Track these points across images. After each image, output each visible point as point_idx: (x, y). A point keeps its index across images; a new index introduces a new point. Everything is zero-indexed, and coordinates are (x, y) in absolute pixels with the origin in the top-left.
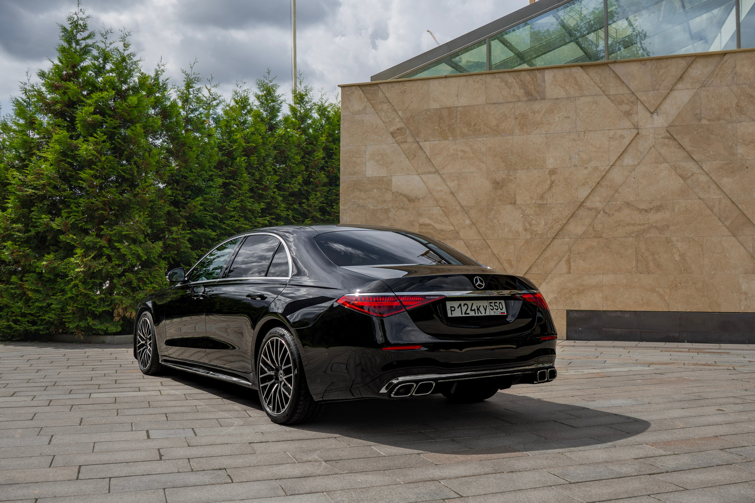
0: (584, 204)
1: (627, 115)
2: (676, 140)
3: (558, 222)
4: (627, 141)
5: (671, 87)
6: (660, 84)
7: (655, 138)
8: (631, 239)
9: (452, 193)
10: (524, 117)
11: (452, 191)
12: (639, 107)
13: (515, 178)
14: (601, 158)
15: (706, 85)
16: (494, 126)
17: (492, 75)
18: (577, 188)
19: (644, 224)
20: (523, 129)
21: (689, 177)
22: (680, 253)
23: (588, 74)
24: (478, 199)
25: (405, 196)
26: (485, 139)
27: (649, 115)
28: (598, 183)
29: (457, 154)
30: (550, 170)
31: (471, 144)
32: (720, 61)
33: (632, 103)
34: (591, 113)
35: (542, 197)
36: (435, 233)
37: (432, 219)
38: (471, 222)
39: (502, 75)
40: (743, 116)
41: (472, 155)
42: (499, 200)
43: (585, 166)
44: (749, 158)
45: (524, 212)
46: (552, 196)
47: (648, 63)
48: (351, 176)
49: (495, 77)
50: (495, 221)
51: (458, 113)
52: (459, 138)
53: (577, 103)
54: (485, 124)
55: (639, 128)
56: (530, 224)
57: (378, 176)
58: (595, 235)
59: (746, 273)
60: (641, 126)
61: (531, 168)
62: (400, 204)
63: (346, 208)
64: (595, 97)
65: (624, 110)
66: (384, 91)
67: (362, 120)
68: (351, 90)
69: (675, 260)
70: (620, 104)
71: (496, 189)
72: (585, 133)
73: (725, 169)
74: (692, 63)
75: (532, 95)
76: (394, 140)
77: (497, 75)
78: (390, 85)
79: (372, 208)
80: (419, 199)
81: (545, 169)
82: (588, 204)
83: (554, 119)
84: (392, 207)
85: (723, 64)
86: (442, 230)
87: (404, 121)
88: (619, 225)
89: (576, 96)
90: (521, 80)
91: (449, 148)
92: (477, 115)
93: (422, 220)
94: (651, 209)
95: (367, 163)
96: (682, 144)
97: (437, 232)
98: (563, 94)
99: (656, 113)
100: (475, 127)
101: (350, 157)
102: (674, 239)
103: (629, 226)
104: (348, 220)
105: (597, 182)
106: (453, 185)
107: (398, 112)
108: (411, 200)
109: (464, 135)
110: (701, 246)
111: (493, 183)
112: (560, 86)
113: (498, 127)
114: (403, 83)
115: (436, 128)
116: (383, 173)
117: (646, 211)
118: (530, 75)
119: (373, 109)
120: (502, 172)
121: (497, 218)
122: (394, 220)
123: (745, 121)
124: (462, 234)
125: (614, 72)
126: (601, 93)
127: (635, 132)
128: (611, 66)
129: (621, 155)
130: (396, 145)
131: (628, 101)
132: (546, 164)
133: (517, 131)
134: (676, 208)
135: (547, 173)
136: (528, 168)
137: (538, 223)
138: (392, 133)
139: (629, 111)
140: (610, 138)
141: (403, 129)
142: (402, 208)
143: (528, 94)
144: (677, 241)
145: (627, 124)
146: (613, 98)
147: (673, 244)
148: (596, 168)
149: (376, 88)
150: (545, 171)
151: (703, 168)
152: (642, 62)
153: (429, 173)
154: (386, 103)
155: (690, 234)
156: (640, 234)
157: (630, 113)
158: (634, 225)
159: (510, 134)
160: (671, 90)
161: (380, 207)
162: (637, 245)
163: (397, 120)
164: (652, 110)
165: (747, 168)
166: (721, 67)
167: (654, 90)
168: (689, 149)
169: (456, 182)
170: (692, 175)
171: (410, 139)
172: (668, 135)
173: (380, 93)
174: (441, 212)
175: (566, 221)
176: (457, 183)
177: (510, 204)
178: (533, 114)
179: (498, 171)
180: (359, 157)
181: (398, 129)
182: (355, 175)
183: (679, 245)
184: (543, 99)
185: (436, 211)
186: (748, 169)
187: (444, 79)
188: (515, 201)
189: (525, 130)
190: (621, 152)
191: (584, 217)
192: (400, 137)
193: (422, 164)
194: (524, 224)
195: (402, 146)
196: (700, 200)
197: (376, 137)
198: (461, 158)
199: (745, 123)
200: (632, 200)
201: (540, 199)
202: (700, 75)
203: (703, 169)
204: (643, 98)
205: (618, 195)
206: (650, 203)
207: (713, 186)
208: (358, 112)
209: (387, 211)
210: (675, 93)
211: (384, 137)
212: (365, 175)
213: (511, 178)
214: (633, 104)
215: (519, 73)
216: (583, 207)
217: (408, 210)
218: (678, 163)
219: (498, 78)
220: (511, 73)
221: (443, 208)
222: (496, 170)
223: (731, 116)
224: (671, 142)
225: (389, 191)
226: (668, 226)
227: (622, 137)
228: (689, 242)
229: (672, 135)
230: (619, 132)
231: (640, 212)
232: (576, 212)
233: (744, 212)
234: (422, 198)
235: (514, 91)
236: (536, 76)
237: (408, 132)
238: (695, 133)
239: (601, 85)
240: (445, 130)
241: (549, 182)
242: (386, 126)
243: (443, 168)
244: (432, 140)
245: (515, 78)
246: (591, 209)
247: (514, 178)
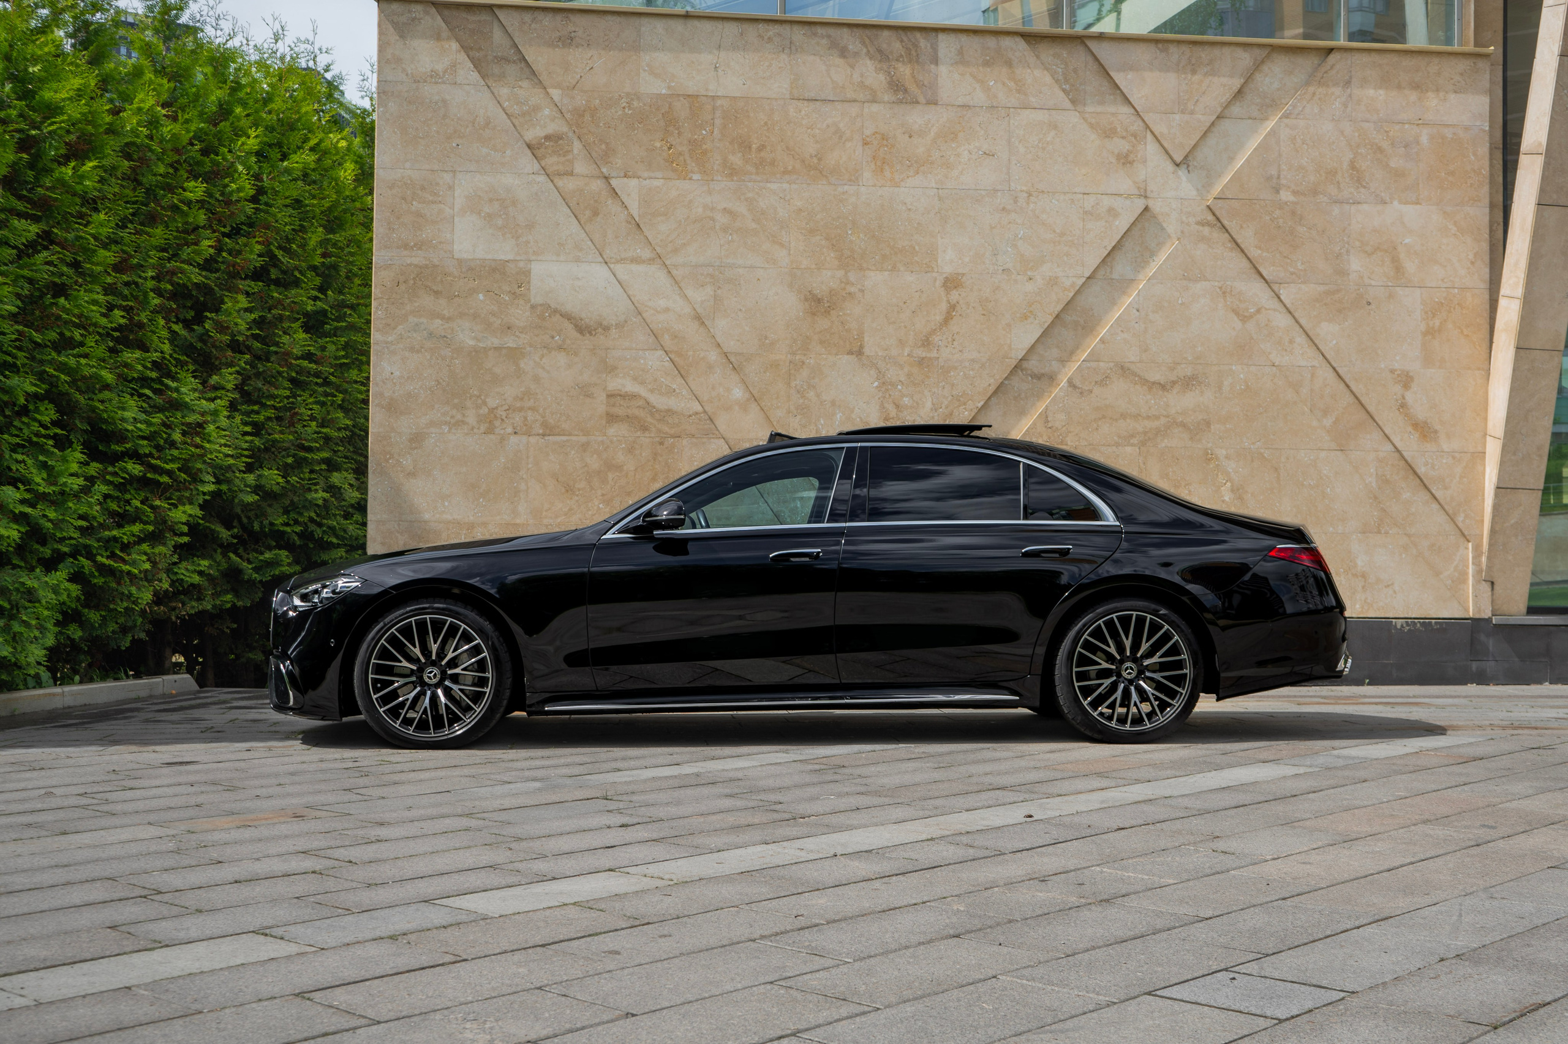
0: (1025, 364)
1: (1124, 164)
2: (1227, 230)
3: (965, 404)
4: (1122, 224)
5: (1219, 110)
6: (1197, 100)
7: (1182, 222)
8: (1129, 449)
9: (698, 318)
10: (885, 142)
11: (699, 310)
12: (1148, 147)
13: (863, 291)
14: (1065, 258)
15: (1290, 114)
16: (811, 156)
17: (806, 27)
18: (1009, 325)
19: (1157, 418)
20: (882, 170)
21: (1251, 317)
22: (1232, 486)
23: (1038, 57)
24: (766, 338)
25: (568, 317)
26: (786, 186)
27: (1170, 167)
28: (1057, 316)
29: (713, 219)
30: (946, 278)
31: (750, 195)
32: (1319, 65)
33: (1135, 136)
34: (1044, 149)
35: (926, 343)
36: (649, 419)
37: (642, 383)
38: (747, 395)
39: (831, 31)
40: (1362, 190)
41: (754, 225)
42: (822, 342)
43: (1029, 273)
44: (1373, 283)
45: (884, 376)
46: (950, 339)
47: (1173, 49)
48: (405, 253)
49: (815, 34)
50: (811, 394)
51: (718, 114)
52: (720, 178)
53: (1012, 122)
54: (788, 148)
55: (1148, 195)
56: (897, 406)
57: (490, 257)
58: (1049, 438)
59: (1364, 533)
60: (1152, 191)
61: (902, 269)
62: (553, 337)
63: (390, 339)
64: (1054, 112)
65: (1116, 152)
66: (510, 30)
67: (444, 101)
68: (410, 12)
69: (1223, 501)
70: (1109, 137)
71: (814, 314)
72: (1030, 195)
73: (1326, 304)
74: (1263, 62)
75: (906, 91)
76: (536, 166)
77: (820, 30)
78: (527, 17)
79: (472, 343)
80: (607, 329)
81: (935, 274)
82: (1033, 364)
83: (958, 155)
84: (531, 346)
85: (1326, 72)
86: (670, 412)
87: (568, 116)
88: (1104, 417)
89: (1009, 105)
90: (880, 51)
91: (690, 201)
92: (766, 124)
93: (616, 384)
94: (1174, 383)
95: (456, 219)
96: (1239, 241)
97: (657, 416)
98: (979, 97)
99: (1185, 166)
100: (763, 154)
101: (404, 199)
102: (1221, 453)
103: (1125, 419)
104: (397, 373)
105: (1056, 313)
106: (699, 296)
107: (550, 90)
108: (583, 329)
109: (732, 172)
110: (1276, 469)
111: (806, 300)
112: (974, 77)
113: (820, 159)
114: (565, 14)
115: (658, 144)
116: (504, 251)
117: (1163, 387)
118: (902, 41)
119: (475, 75)
120: (829, 273)
121: (814, 387)
122: (536, 379)
123: (1366, 203)
124: (722, 422)
125: (1096, 59)
126: (1067, 104)
127: (1140, 204)
128: (1092, 45)
129: (1109, 254)
130: (542, 178)
131: (1126, 130)
132: (937, 261)
133: (867, 174)
134: (1226, 383)
135: (938, 283)
136: (894, 268)
137: (918, 404)
138: (529, 146)
139: (1127, 156)
140: (1085, 213)
141: (562, 138)
142: (560, 348)
143: (896, 86)
144: (1227, 457)
145: (1123, 183)
146: (1093, 121)
147: (1218, 465)
148: (1053, 282)
149: (485, 17)
150: (935, 280)
151: (1282, 297)
152: (1160, 46)
153: (636, 260)
154: (514, 62)
155: (1253, 443)
156: (1149, 439)
157: (1130, 159)
158: (1136, 417)
159: (850, 180)
160: (1218, 117)
161: (496, 342)
162: (1141, 465)
163: (547, 112)
164: (1178, 159)
165: (1369, 304)
166: (1322, 78)
167: (1183, 112)
168: (1254, 253)
169: (709, 290)
170: (1258, 311)
171: (581, 167)
172: (1210, 217)
173: (497, 35)
174: (668, 364)
175: (982, 403)
176: (712, 293)
177: (848, 354)
178: (907, 136)
179: (819, 269)
180: (433, 202)
181: (548, 138)
182: (420, 249)
183: (1231, 466)
184: (933, 102)
185: (655, 361)
186: (1370, 307)
187: (681, 21)
188: (861, 347)
189: (887, 174)
190: (1109, 248)
191: (1023, 395)
192: (554, 159)
193: (617, 237)
194: (882, 406)
195: (560, 183)
196: (1274, 368)
197: (485, 150)
198: (725, 229)
199: (1365, 207)
200: (1133, 359)
201: (923, 345)
202: (1278, 89)
203: (1281, 301)
204: (1159, 128)
205: (1102, 346)
206: (1172, 369)
207: (1301, 339)
208: (432, 76)
209: (514, 354)
210: (1226, 124)
211: (508, 152)
212: (451, 252)
213: (852, 289)
214: (1135, 138)
215: (874, 31)
216: (1022, 370)
217: (576, 354)
218: (1228, 283)
219: (823, 37)
220: (855, 30)
221: (672, 356)
222: (814, 266)
223: (1339, 188)
224: (1217, 235)
225: (521, 302)
226: (1208, 424)
227: (1112, 212)
228: (1252, 461)
229: (1218, 219)
230: (1107, 202)
231: (1150, 389)
232: (1006, 382)
233: (1361, 399)
234: (617, 326)
235: (862, 75)
236: (916, 46)
237: (577, 146)
238: (1268, 218)
239: (1067, 87)
240: (680, 154)
241: (944, 306)
242: (514, 126)
243: (676, 251)
244: (646, 174)
245: (864, 43)
246: (1039, 377)
247: (859, 290)
